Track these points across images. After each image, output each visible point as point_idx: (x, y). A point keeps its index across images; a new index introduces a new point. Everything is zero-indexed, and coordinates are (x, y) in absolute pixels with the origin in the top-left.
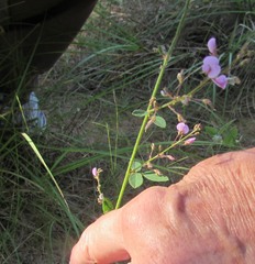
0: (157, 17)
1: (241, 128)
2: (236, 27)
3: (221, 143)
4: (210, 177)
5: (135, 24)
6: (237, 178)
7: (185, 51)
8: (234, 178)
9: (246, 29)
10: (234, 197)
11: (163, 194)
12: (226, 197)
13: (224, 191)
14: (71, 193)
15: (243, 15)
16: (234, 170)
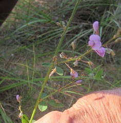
0: (62, 4)
1: (105, 69)
2: (105, 12)
3: (94, 78)
4: (90, 106)
5: (49, 8)
6: (107, 108)
7: (76, 24)
8: (105, 108)
9: (110, 14)
10: (104, 121)
11: (59, 117)
12: (99, 120)
13: (99, 116)
14: (7, 102)
15: (109, 6)
16: (105, 103)
